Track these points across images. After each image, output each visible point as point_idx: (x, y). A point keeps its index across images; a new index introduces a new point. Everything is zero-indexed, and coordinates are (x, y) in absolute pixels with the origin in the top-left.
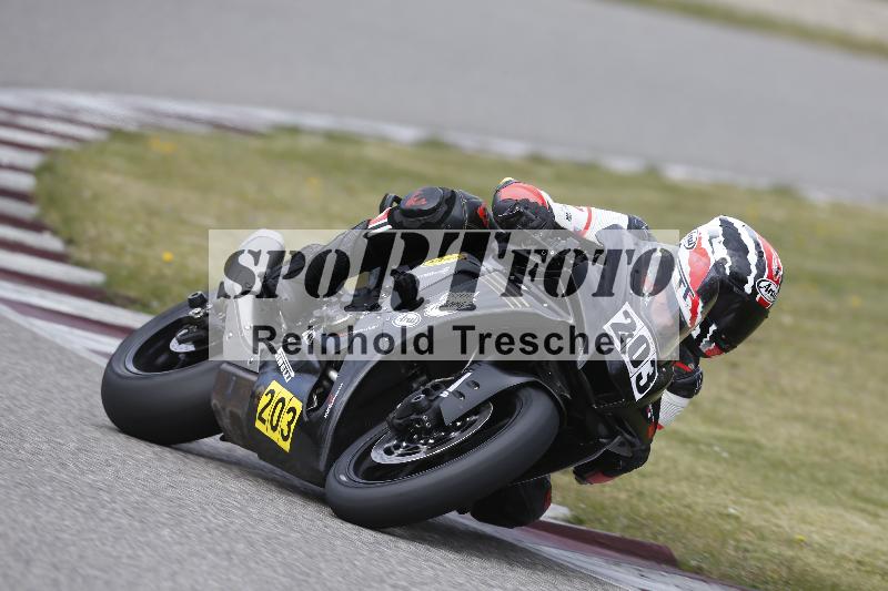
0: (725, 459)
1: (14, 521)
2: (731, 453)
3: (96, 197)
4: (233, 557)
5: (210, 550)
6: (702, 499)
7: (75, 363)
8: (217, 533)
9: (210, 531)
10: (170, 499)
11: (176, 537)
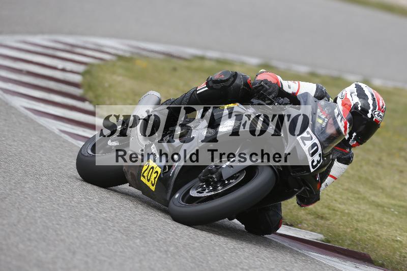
0: (396, 215)
1: (68, 234)
2: (399, 212)
3: (110, 86)
4: (168, 253)
5: (158, 250)
6: (385, 233)
8: (161, 242)
9: (158, 241)
10: (140, 226)
11: (142, 243)
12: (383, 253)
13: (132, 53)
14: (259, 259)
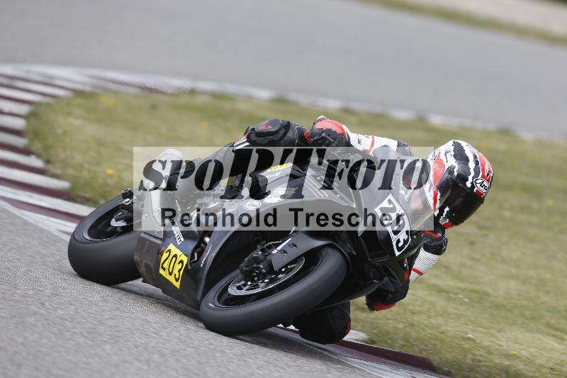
0: (466, 303)
1: (11, 339)
2: (469, 299)
3: (65, 133)
4: (151, 363)
5: (136, 359)
6: (452, 328)
7: (50, 239)
8: (141, 348)
9: (136, 347)
10: (111, 327)
11: (114, 350)
12: (449, 356)
13: (95, 86)
14: (277, 368)
